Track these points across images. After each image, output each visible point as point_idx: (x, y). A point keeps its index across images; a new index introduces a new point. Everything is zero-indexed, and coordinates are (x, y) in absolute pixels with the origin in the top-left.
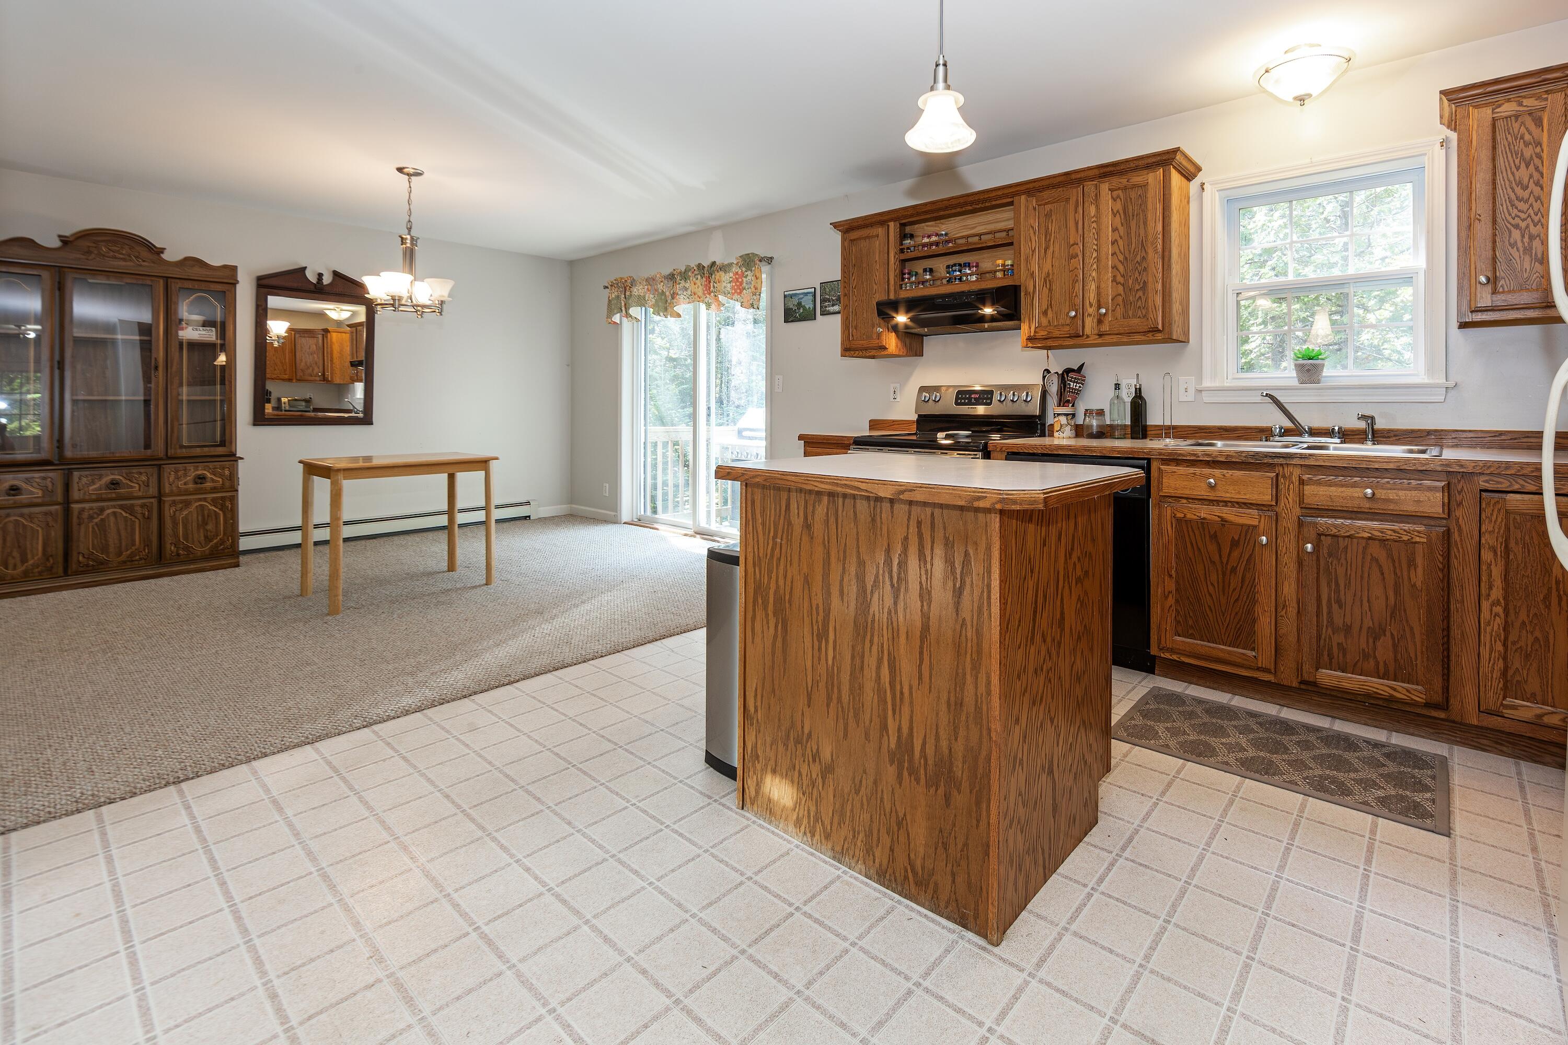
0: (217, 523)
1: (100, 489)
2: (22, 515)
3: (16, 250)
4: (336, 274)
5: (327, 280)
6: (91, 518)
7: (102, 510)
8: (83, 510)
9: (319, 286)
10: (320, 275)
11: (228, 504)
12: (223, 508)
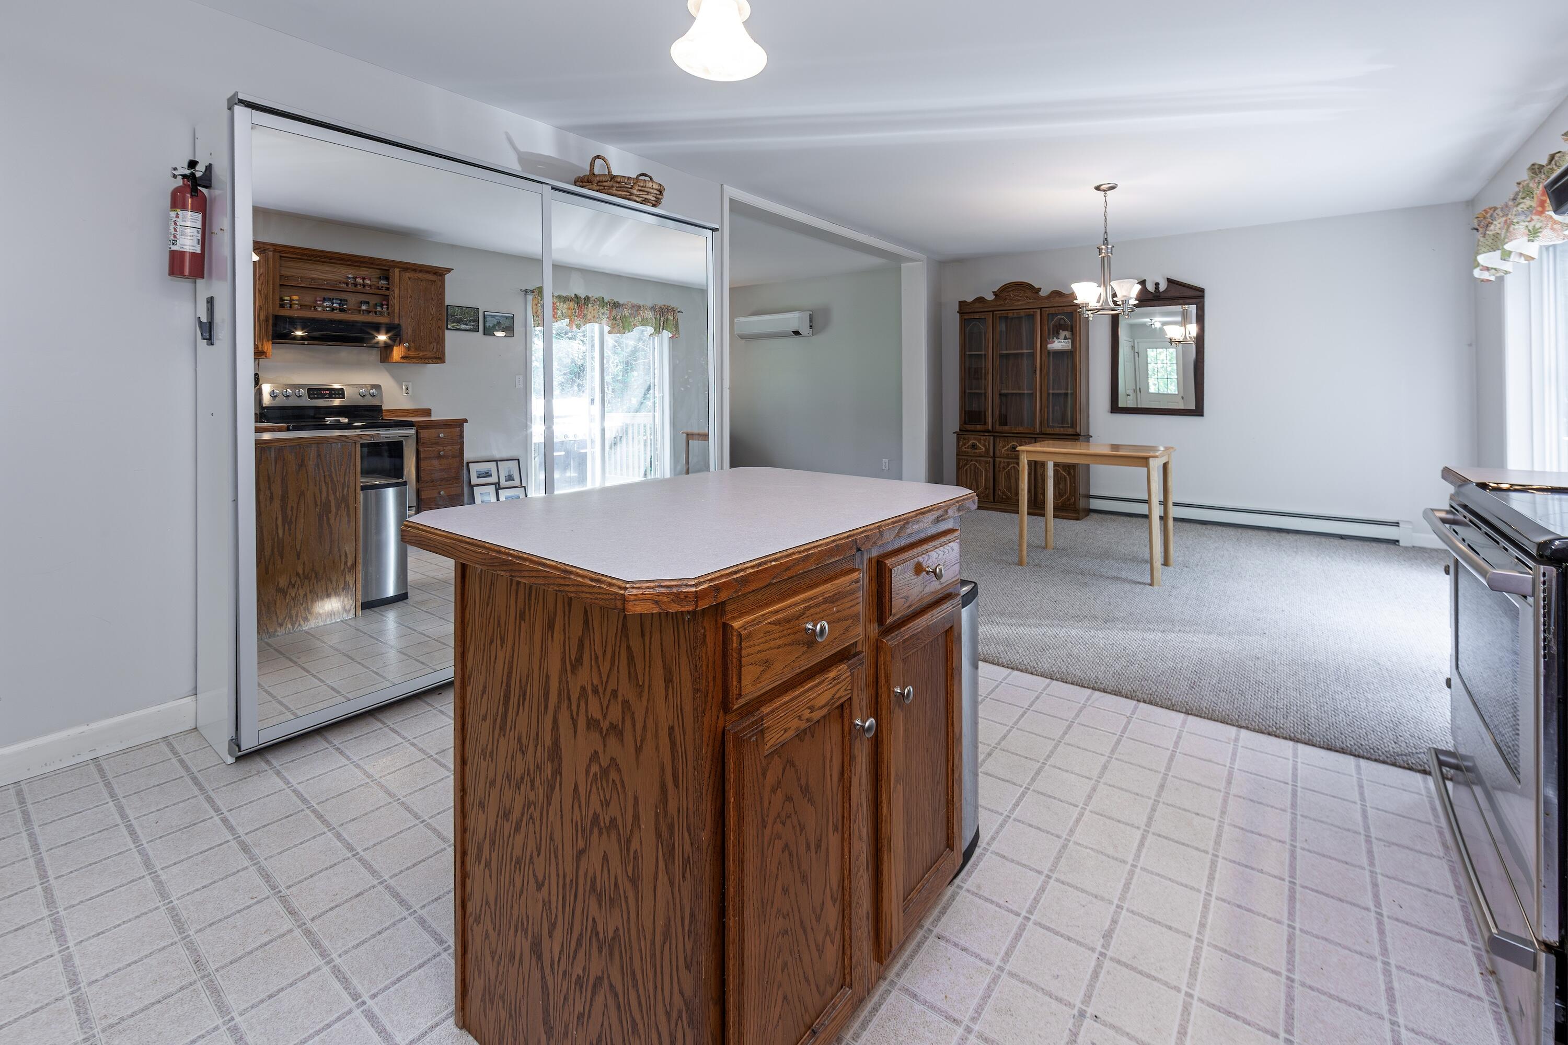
0: (1066, 484)
1: (1007, 450)
2: (976, 461)
3: (977, 305)
4: (1170, 281)
5: (1163, 287)
6: (1004, 468)
7: (1008, 464)
8: (1000, 462)
9: (1158, 294)
10: (1157, 284)
11: (1072, 471)
12: (1069, 474)
